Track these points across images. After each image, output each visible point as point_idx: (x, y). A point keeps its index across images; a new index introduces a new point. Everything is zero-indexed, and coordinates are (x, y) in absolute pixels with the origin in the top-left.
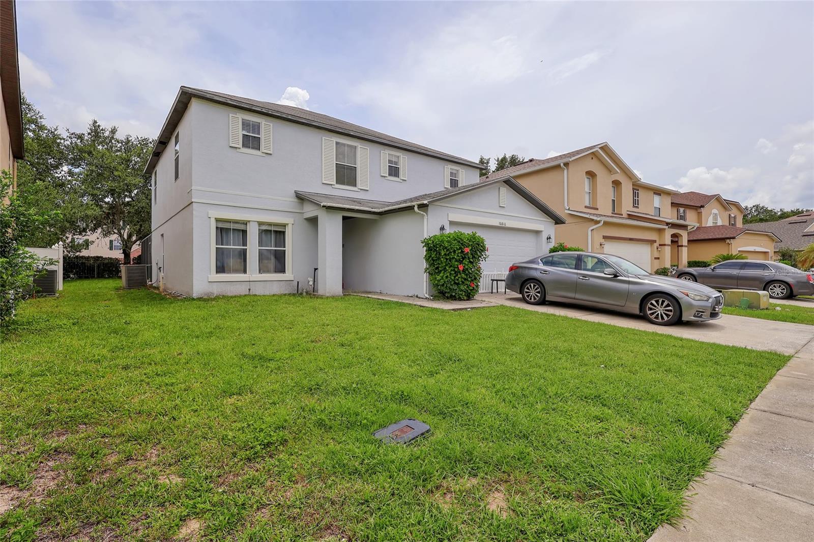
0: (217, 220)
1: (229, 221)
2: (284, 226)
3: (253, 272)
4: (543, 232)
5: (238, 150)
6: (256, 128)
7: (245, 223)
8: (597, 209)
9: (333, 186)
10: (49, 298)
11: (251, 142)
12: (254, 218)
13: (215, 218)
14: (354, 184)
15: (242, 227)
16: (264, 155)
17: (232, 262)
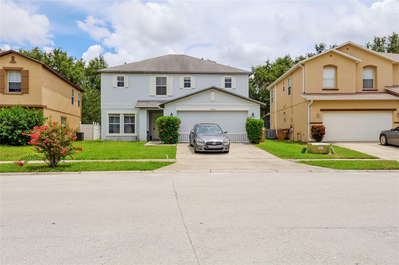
0: (109, 114)
1: (113, 114)
2: (134, 114)
3: (122, 133)
4: (248, 111)
5: (116, 88)
6: (123, 78)
7: (119, 115)
8: (338, 90)
9: (155, 96)
10: (80, 142)
11: (121, 84)
12: (122, 113)
13: (108, 114)
14: (165, 94)
15: (118, 116)
16: (126, 88)
17: (115, 129)
